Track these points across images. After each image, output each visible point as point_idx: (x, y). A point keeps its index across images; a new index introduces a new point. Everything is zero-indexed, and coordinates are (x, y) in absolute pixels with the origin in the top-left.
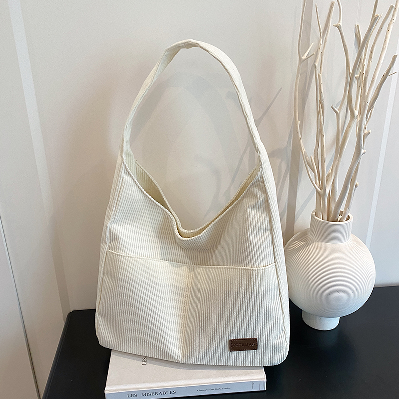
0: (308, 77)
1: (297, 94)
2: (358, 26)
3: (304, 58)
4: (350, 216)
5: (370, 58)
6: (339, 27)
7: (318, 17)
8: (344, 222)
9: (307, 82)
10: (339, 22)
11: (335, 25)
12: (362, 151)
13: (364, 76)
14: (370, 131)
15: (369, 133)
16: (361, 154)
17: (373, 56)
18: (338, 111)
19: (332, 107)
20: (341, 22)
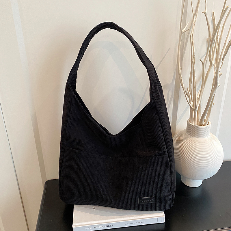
0: (185, 42)
1: (179, 52)
2: (213, 12)
3: (183, 31)
4: (210, 122)
5: (222, 31)
6: (205, 13)
7: (192, 7)
8: (207, 126)
9: (185, 45)
10: (205, 10)
11: (203, 12)
12: (218, 85)
13: (218, 42)
14: (222, 73)
15: (221, 74)
16: (218, 86)
17: (224, 30)
18: (204, 62)
19: (200, 60)
20: (206, 10)
